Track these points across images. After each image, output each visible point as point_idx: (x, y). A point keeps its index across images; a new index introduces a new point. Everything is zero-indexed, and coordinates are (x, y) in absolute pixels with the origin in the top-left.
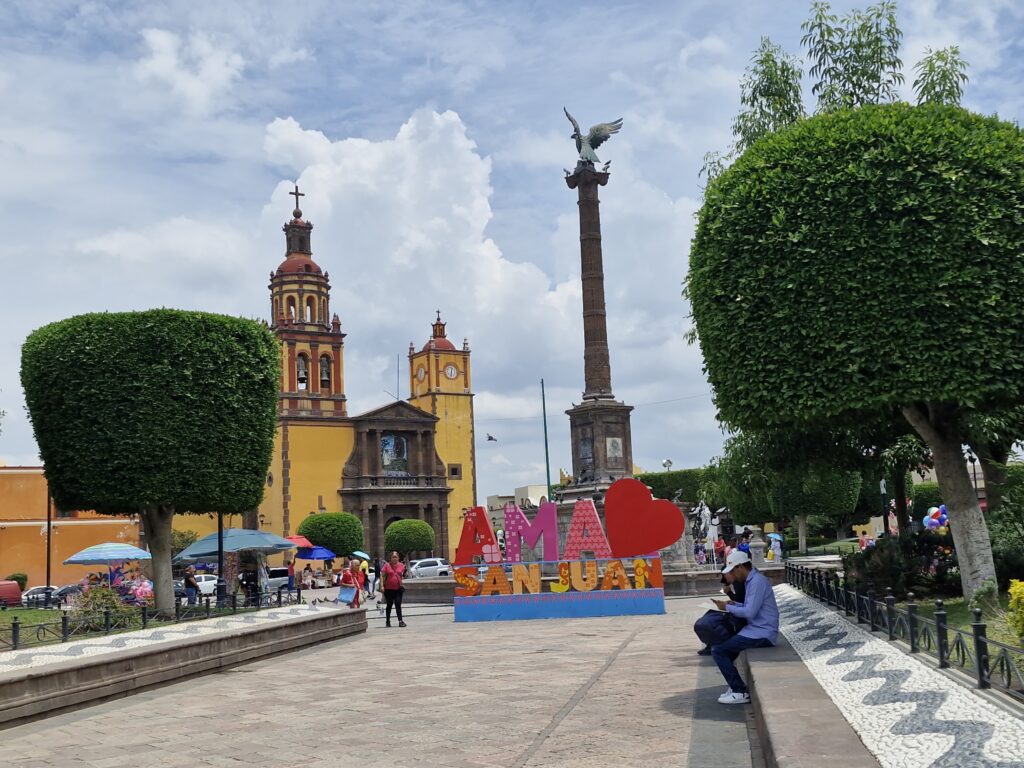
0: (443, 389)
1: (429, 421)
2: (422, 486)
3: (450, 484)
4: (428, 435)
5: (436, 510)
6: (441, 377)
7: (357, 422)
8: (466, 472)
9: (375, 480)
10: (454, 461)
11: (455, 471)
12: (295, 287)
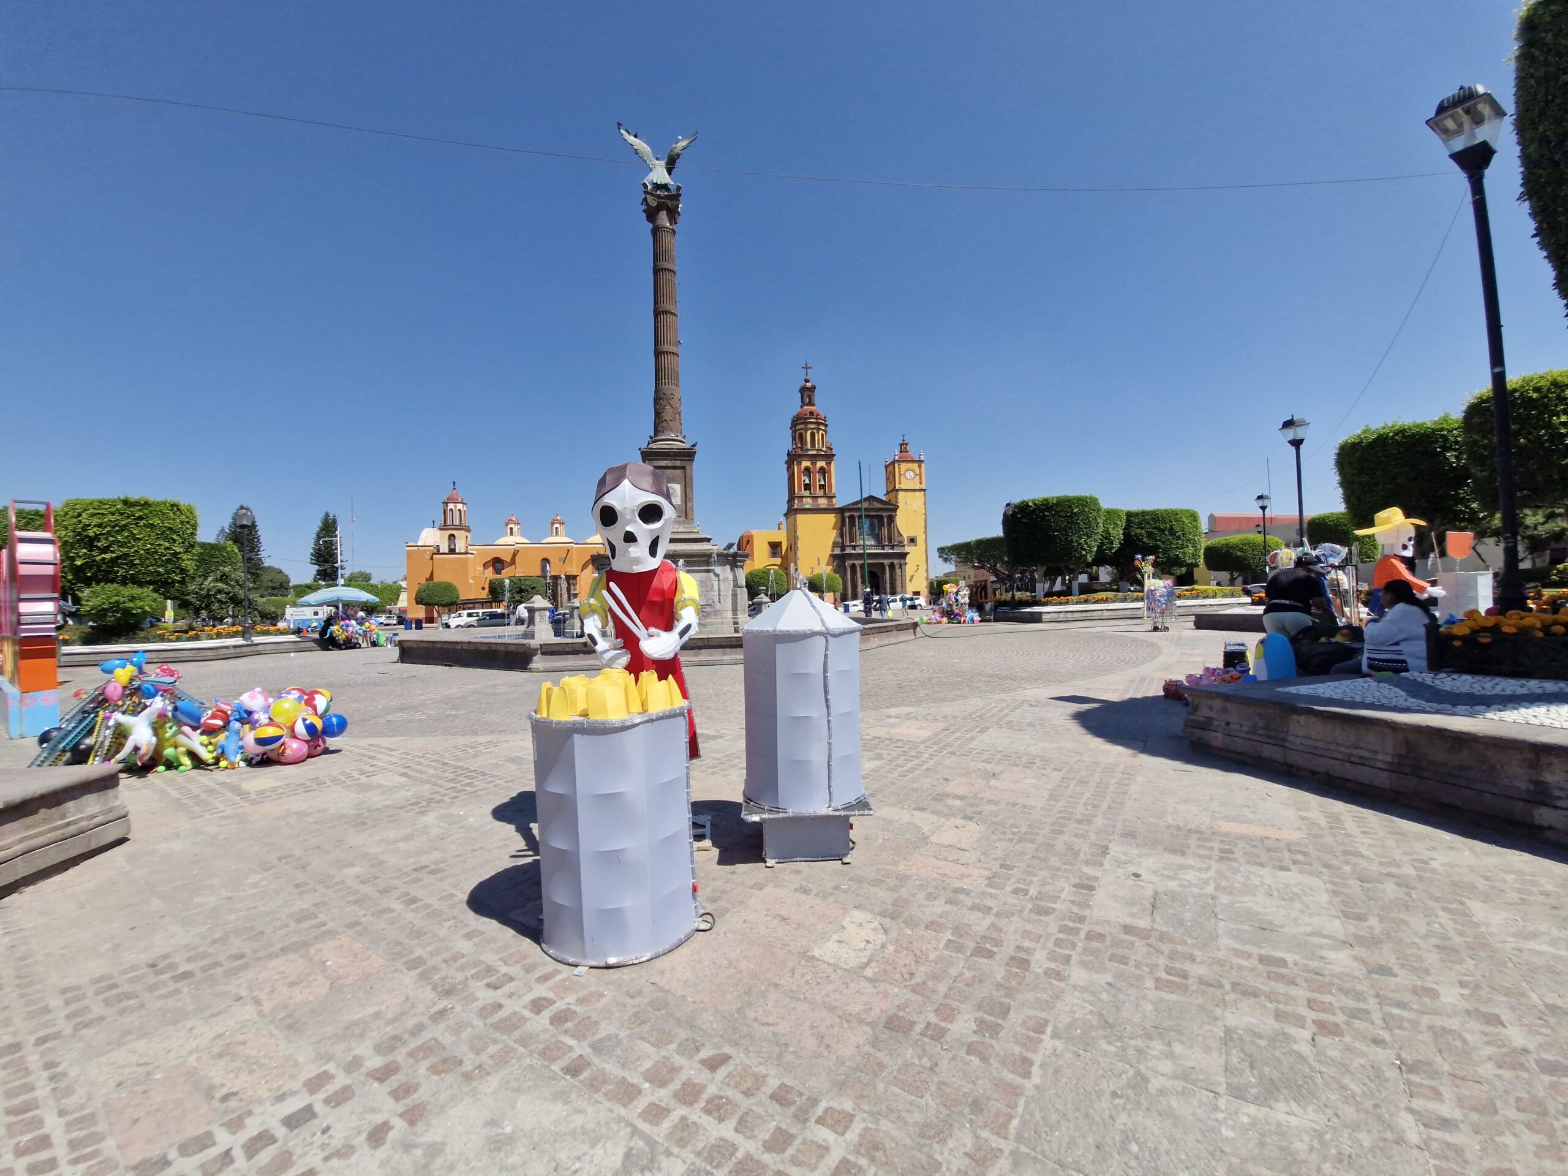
0: (903, 487)
1: (891, 508)
2: (887, 550)
3: (907, 549)
4: (891, 519)
5: (897, 567)
6: (902, 478)
7: (841, 511)
8: (920, 540)
9: (854, 548)
10: (912, 534)
11: (912, 540)
12: (802, 426)
